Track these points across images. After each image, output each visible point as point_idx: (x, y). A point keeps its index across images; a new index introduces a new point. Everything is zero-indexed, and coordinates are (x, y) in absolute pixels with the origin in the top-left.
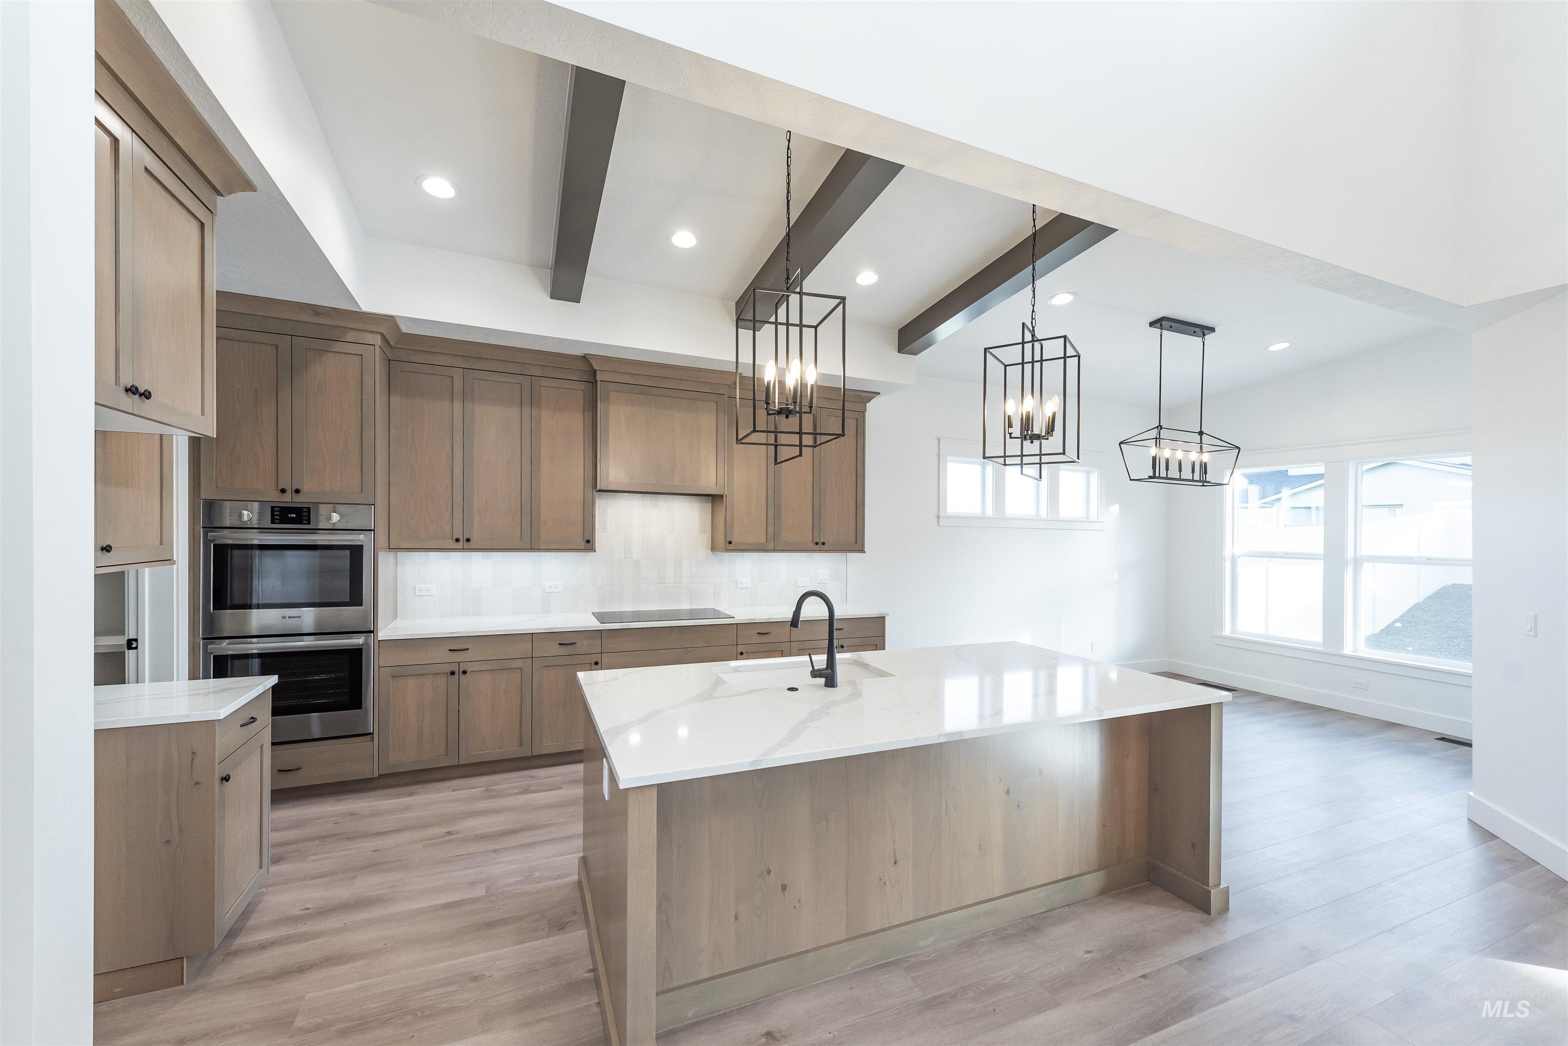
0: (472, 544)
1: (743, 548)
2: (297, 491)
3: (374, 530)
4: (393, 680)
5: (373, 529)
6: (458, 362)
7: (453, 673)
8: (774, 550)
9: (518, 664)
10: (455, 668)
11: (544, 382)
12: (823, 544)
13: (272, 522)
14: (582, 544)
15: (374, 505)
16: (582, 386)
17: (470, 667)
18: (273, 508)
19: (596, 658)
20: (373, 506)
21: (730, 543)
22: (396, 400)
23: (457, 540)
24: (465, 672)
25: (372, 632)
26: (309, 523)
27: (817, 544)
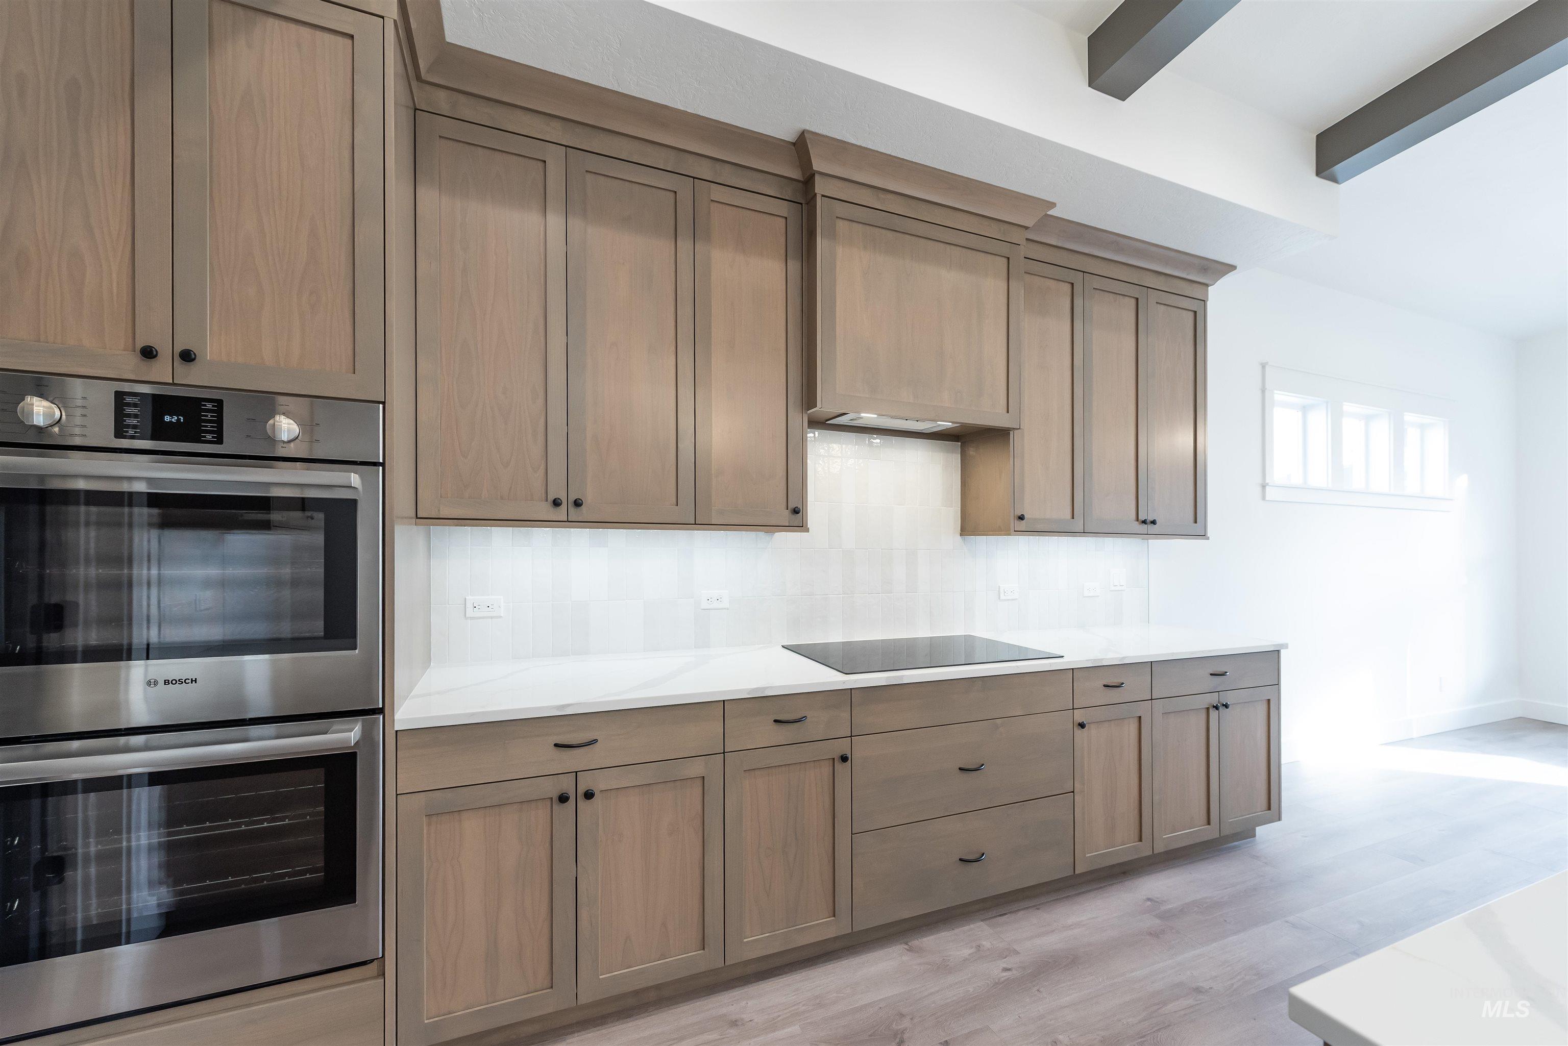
0: (584, 513)
1: (1039, 527)
2: (187, 356)
3: (383, 465)
4: (429, 824)
5: (381, 461)
6: (554, 132)
7: (563, 799)
8: (1084, 533)
9: (696, 768)
10: (567, 785)
11: (718, 193)
12: (1154, 522)
13: (119, 433)
14: (785, 516)
15: (384, 403)
16: (783, 208)
17: (599, 783)
18: (119, 396)
19: (842, 747)
20: (381, 406)
21: (1021, 518)
22: (428, 197)
23: (556, 503)
24: (589, 795)
25: (381, 711)
26: (219, 441)
27: (1144, 522)
